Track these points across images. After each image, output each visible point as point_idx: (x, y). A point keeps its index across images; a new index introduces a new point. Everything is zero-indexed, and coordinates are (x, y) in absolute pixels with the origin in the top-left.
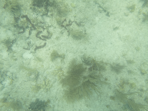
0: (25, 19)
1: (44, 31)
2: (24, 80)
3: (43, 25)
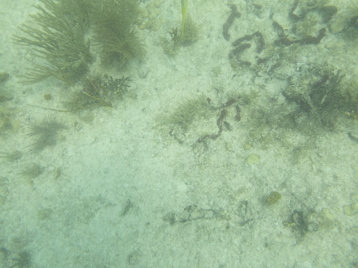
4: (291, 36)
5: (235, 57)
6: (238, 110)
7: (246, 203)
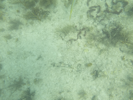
4: (110, 10)
5: (89, 13)
6: (85, 32)
7: (80, 65)
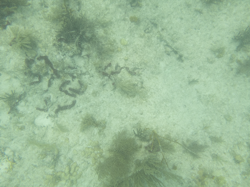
0: (43, 61)
1: (73, 80)
2: (33, 165)
3: (72, 71)
5: (81, 91)
7: (145, 31)
